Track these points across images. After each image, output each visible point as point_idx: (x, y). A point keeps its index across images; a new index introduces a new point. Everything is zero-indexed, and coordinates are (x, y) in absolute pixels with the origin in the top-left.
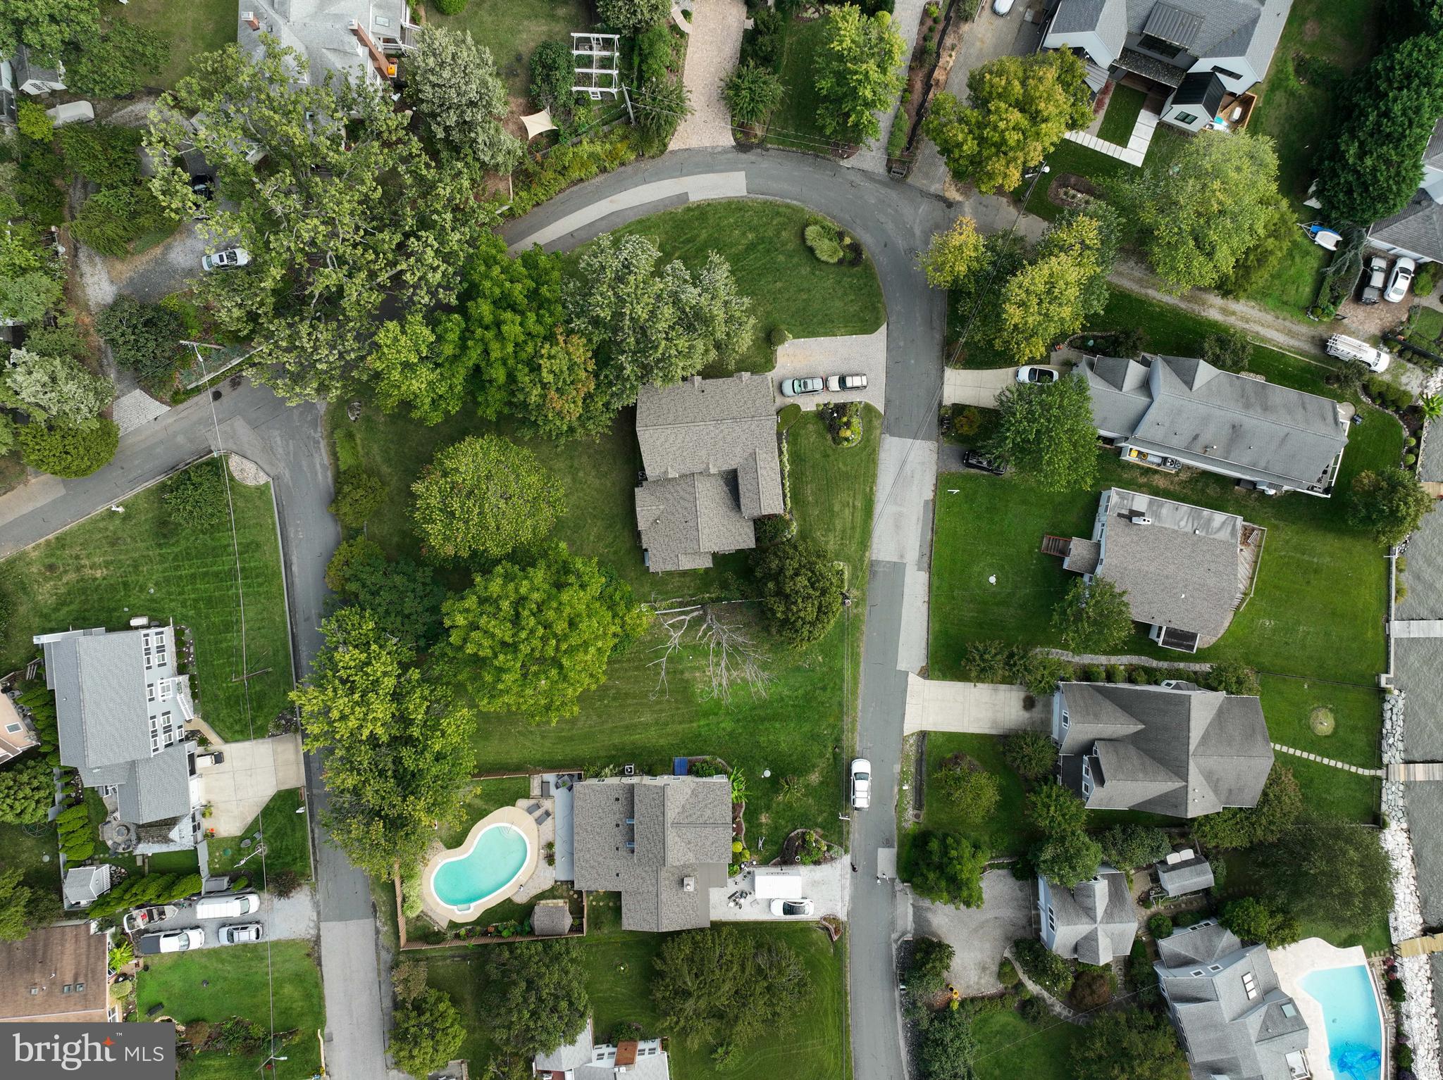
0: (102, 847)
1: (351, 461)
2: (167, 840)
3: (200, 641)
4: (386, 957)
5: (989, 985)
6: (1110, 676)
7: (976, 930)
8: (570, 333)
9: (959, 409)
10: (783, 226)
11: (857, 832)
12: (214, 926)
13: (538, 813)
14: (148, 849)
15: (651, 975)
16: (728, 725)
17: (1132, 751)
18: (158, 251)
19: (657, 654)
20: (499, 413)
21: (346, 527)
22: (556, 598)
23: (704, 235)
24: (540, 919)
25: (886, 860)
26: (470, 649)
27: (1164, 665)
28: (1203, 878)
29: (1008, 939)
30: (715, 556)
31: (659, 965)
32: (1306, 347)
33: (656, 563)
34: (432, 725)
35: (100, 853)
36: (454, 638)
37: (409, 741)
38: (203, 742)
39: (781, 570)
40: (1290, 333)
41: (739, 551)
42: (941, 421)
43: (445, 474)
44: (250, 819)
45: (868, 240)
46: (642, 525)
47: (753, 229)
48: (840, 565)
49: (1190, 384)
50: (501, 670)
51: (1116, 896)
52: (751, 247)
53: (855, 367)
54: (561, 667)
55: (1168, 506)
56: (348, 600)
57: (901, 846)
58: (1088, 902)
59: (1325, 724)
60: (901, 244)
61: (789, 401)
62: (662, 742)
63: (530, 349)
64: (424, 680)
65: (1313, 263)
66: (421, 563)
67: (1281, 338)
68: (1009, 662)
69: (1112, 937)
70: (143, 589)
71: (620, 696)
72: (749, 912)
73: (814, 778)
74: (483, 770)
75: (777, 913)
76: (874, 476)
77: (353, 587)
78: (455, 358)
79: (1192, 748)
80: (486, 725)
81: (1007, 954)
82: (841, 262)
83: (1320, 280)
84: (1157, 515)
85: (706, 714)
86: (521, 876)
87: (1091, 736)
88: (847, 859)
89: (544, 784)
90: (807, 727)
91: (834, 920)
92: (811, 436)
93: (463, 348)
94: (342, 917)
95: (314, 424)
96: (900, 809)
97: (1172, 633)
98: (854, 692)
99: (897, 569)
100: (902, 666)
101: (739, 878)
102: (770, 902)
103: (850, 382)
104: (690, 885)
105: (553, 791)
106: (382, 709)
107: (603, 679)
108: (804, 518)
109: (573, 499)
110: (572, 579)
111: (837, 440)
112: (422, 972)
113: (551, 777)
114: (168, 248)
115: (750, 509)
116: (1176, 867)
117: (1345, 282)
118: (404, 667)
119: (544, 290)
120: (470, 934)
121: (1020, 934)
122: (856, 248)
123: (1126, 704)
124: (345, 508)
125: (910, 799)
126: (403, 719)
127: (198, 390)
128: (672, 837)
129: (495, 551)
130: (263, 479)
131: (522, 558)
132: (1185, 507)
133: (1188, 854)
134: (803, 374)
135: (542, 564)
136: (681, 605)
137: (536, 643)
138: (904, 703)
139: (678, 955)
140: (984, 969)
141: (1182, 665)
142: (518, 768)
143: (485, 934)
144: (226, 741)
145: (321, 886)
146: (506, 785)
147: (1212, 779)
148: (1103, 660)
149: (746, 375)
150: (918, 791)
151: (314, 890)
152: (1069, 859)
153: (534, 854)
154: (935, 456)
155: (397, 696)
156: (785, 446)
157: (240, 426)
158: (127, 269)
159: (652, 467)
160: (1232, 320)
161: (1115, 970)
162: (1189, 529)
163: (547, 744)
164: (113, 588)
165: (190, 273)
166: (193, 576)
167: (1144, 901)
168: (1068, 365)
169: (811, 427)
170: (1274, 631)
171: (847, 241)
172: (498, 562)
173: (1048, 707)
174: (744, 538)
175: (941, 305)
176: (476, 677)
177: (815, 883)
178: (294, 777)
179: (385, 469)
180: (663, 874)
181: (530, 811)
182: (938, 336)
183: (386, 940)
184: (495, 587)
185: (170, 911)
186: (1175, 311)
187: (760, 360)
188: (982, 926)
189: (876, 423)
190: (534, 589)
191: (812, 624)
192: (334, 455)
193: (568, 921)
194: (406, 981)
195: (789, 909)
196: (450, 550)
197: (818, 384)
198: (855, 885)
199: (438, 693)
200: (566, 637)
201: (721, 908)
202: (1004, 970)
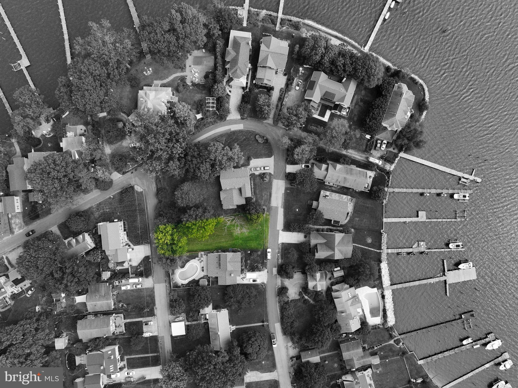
0: (109, 268)
1: (160, 186)
2: (123, 266)
3: (128, 225)
4: (168, 291)
5: (297, 297)
6: (323, 230)
7: (294, 285)
8: (206, 162)
9: (289, 174)
10: (251, 135)
11: (269, 264)
12: (132, 285)
13: (200, 261)
14: (119, 268)
15: (224, 294)
16: (241, 242)
17: (325, 246)
18: (120, 143)
19: (225, 226)
20: (192, 177)
21: (159, 200)
22: (204, 215)
23: (234, 137)
24: (201, 283)
25: (275, 270)
26: (187, 225)
27: (335, 228)
28: (342, 273)
29: (301, 287)
30: (237, 205)
31: (226, 292)
32: (365, 159)
33: (225, 207)
34: (179, 241)
35: (108, 269)
36: (184, 223)
37: (174, 244)
38: (129, 246)
39: (250, 209)
40: (361, 156)
41: (242, 205)
42: (286, 176)
43: (181, 190)
44: (139, 262)
45: (269, 137)
46: (221, 199)
47: (245, 136)
48: (264, 207)
49: (335, 169)
50: (193, 229)
51: (322, 277)
52: (245, 140)
53: (267, 165)
54: (205, 228)
55: (334, 194)
56: (160, 215)
57: (278, 267)
58: (315, 278)
59: (369, 241)
60: (276, 138)
61: (253, 172)
62: (227, 245)
63: (198, 166)
64: (177, 232)
65: (365, 141)
66: (175, 208)
67: (359, 158)
68: (299, 228)
69: (321, 285)
70: (117, 213)
71: (218, 236)
72: (245, 282)
73: (259, 253)
74: (189, 251)
75: (251, 282)
76: (272, 188)
77: (162, 213)
78: (183, 167)
79: (336, 245)
80: (190, 241)
81: (301, 290)
82: (264, 143)
83: (367, 145)
84: (331, 196)
85: (236, 239)
86: (197, 274)
87: (316, 243)
88: (266, 270)
89: (201, 255)
90: (257, 242)
91: (263, 283)
92: (258, 180)
93: (185, 165)
94: (159, 283)
95: (152, 179)
96: (278, 259)
97: (334, 221)
98: (268, 235)
99: (277, 208)
100: (278, 229)
101: (243, 274)
102: (250, 279)
103: (266, 168)
104: (232, 275)
105: (203, 256)
106: (169, 237)
107: (214, 232)
108: (256, 197)
109: (207, 194)
110: (207, 211)
111: (263, 181)
112: (176, 294)
113: (203, 253)
114: (122, 142)
115: (244, 196)
116: (336, 271)
117: (372, 146)
118: (173, 229)
119: (201, 154)
120: (186, 286)
121: (303, 286)
122: (267, 140)
123: (324, 236)
124: (160, 196)
125: (280, 257)
126: (173, 239)
127: (128, 172)
128: (228, 264)
129: (191, 205)
130: (142, 190)
131: (197, 207)
132: (337, 194)
133: (339, 268)
134: (256, 166)
135: (201, 208)
136: (230, 216)
137: (200, 224)
138: (278, 237)
139: (230, 290)
140: (296, 294)
141: (338, 228)
142: (196, 251)
143: (189, 286)
144: (134, 245)
145: (154, 276)
146: (193, 255)
147: (341, 252)
148: (321, 227)
149: (243, 168)
150: (282, 256)
151: (153, 277)
152: (311, 268)
153: (199, 269)
154: (284, 184)
155: (172, 235)
156: (252, 182)
157: (137, 178)
158: (114, 147)
159: (223, 188)
160: (348, 154)
161: (324, 293)
162: (338, 199)
163: (202, 246)
164: (110, 213)
165: (127, 147)
166: (127, 211)
167: (330, 279)
168: (313, 164)
169: (258, 178)
170: (359, 220)
171: (265, 138)
172: (192, 207)
173: (309, 237)
174: (243, 202)
175: (286, 152)
176: (188, 231)
177: (259, 275)
178: (148, 253)
179: (167, 188)
180: (227, 273)
181: (198, 260)
182: (285, 158)
183: (168, 288)
184: (192, 213)
185: (123, 281)
186: (336, 152)
187: (247, 164)
188: (295, 284)
189: (272, 177)
190: (199, 213)
191: (256, 220)
192: (157, 185)
193: (207, 283)
194: (173, 295)
195: (254, 281)
196: (182, 205)
197: (259, 169)
198: (268, 276)
199: (180, 234)
200: (206, 223)
201: (239, 280)
202: (300, 294)
